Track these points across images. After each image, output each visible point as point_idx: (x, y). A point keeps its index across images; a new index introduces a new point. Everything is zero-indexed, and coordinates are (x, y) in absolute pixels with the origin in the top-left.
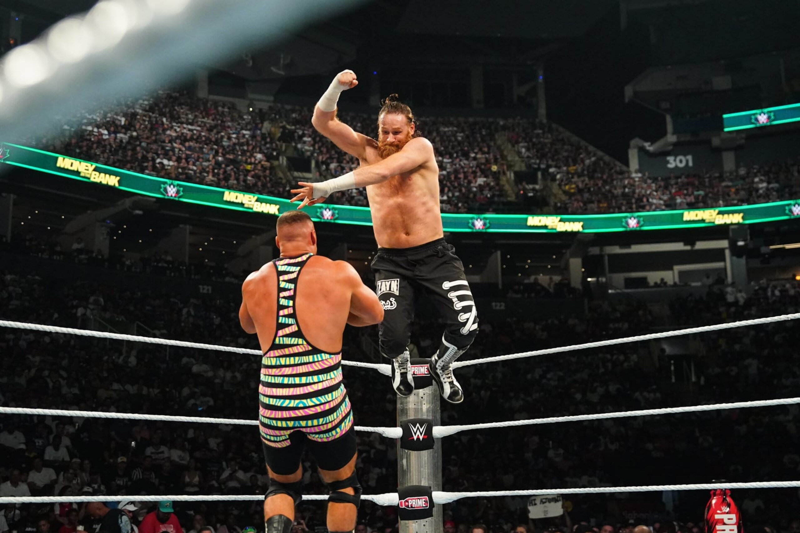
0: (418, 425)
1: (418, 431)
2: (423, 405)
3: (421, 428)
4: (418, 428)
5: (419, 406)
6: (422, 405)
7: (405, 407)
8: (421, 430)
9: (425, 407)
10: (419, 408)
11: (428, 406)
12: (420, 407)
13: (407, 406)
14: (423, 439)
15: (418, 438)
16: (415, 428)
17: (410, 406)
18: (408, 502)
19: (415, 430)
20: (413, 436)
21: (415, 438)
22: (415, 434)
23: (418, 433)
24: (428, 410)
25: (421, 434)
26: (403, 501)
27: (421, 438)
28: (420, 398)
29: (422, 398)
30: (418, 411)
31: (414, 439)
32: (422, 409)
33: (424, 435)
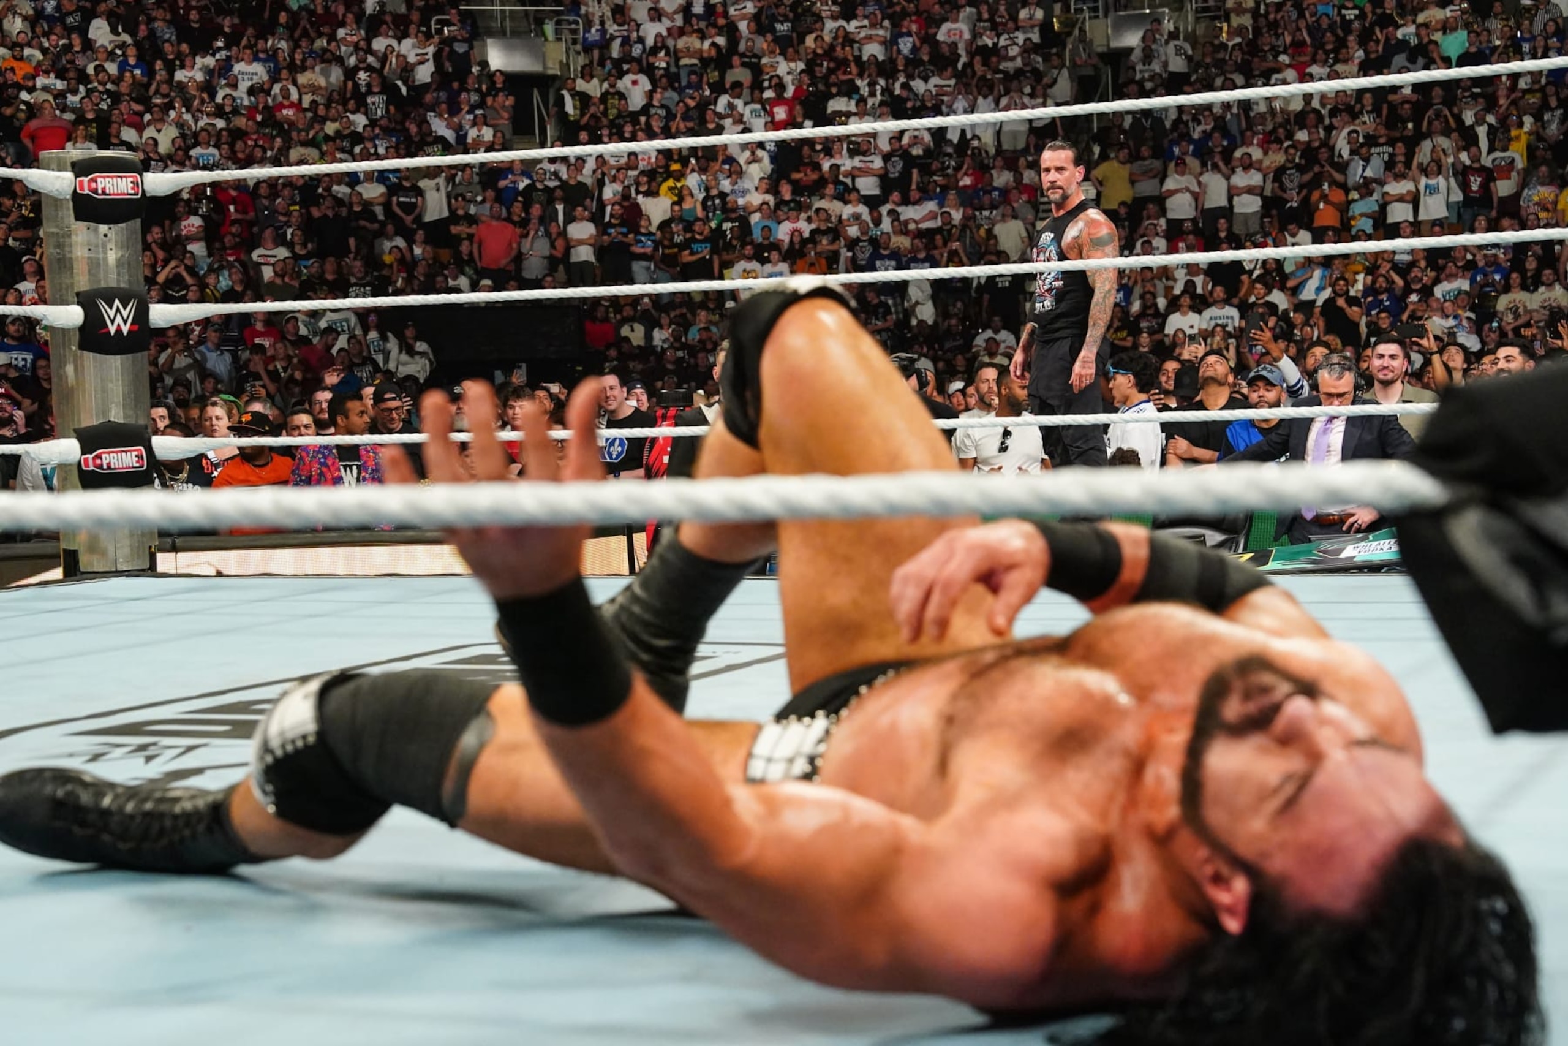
0: (117, 303)
1: (118, 315)
2: (109, 252)
3: (125, 308)
4: (118, 310)
5: (98, 253)
6: (105, 253)
7: (68, 255)
8: (125, 313)
9: (112, 257)
10: (98, 259)
11: (120, 254)
12: (101, 256)
13: (70, 252)
14: (130, 331)
15: (119, 330)
16: (111, 308)
17: (79, 254)
18: (101, 458)
19: (112, 313)
20: (106, 326)
21: (112, 330)
22: (112, 322)
23: (119, 319)
24: (119, 263)
25: (125, 322)
26: (90, 456)
27: (125, 329)
28: (102, 236)
29: (105, 235)
30: (98, 265)
31: (109, 332)
32: (105, 259)
33: (132, 324)
